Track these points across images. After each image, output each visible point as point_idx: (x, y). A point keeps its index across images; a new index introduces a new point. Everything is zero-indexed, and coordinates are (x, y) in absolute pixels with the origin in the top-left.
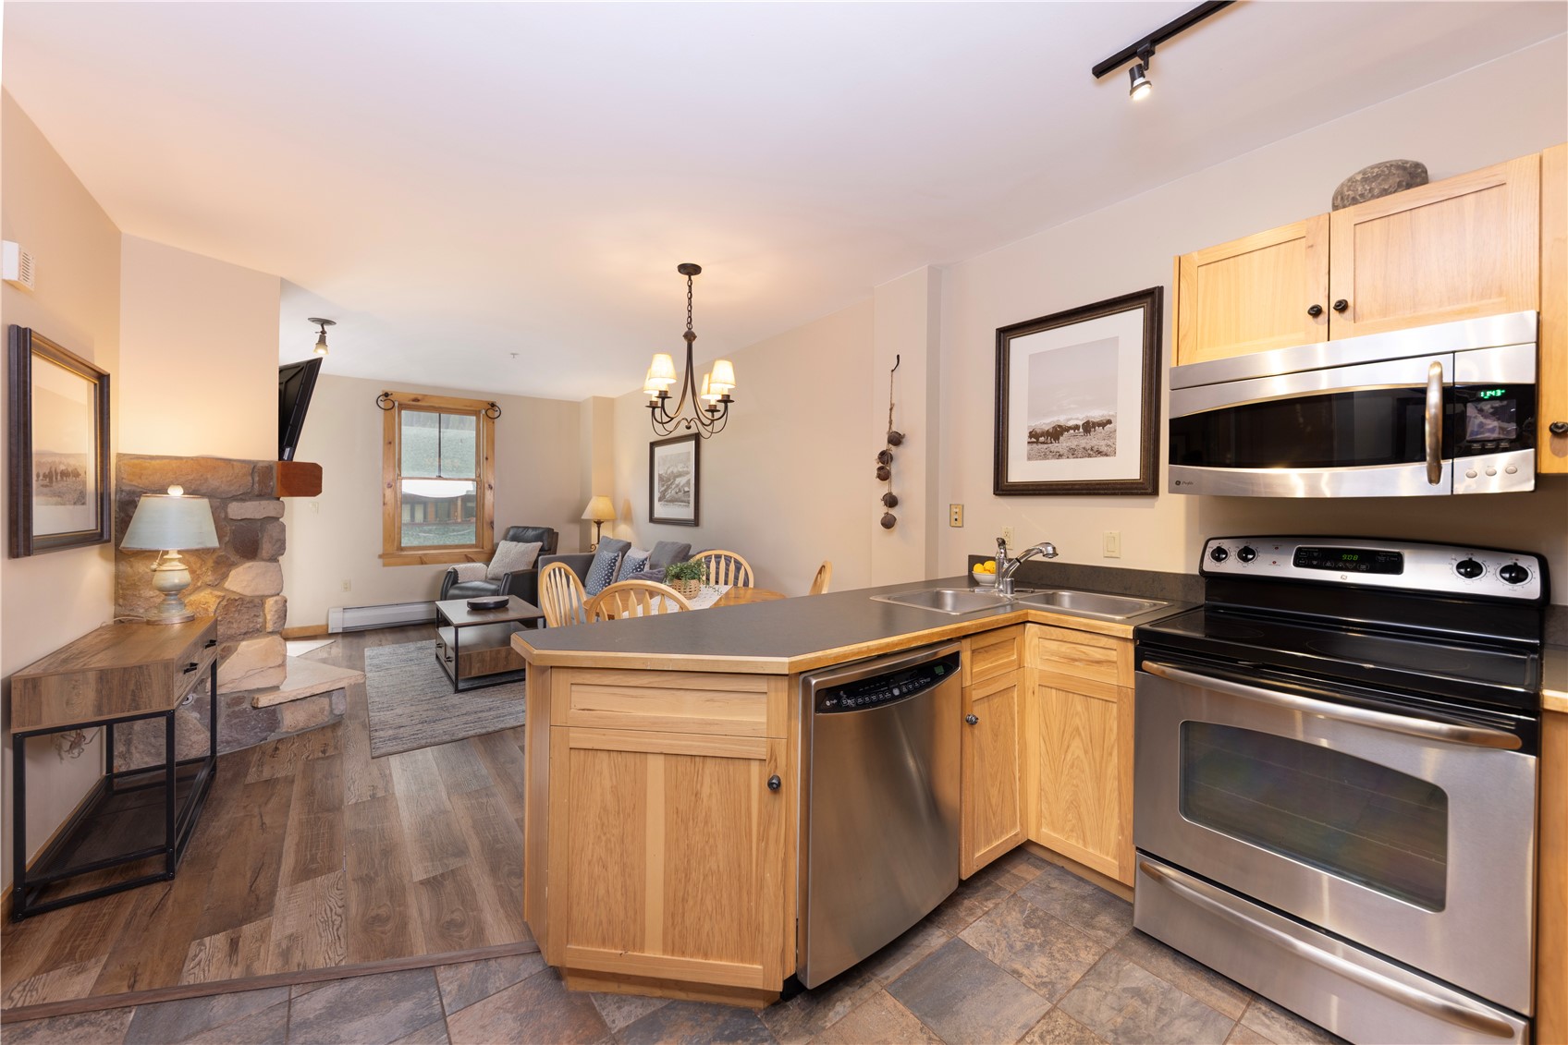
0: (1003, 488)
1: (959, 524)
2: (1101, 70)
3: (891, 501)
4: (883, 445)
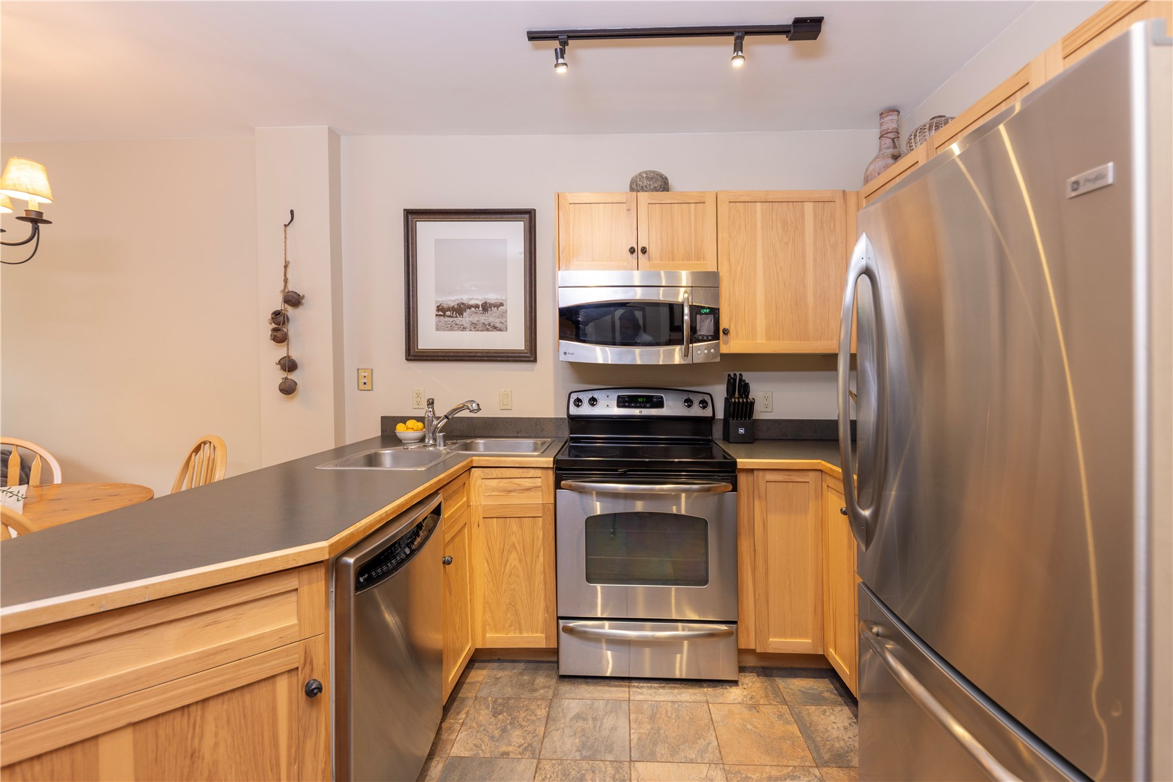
0: (414, 354)
1: (367, 387)
2: (534, 36)
3: (289, 365)
4: (278, 305)
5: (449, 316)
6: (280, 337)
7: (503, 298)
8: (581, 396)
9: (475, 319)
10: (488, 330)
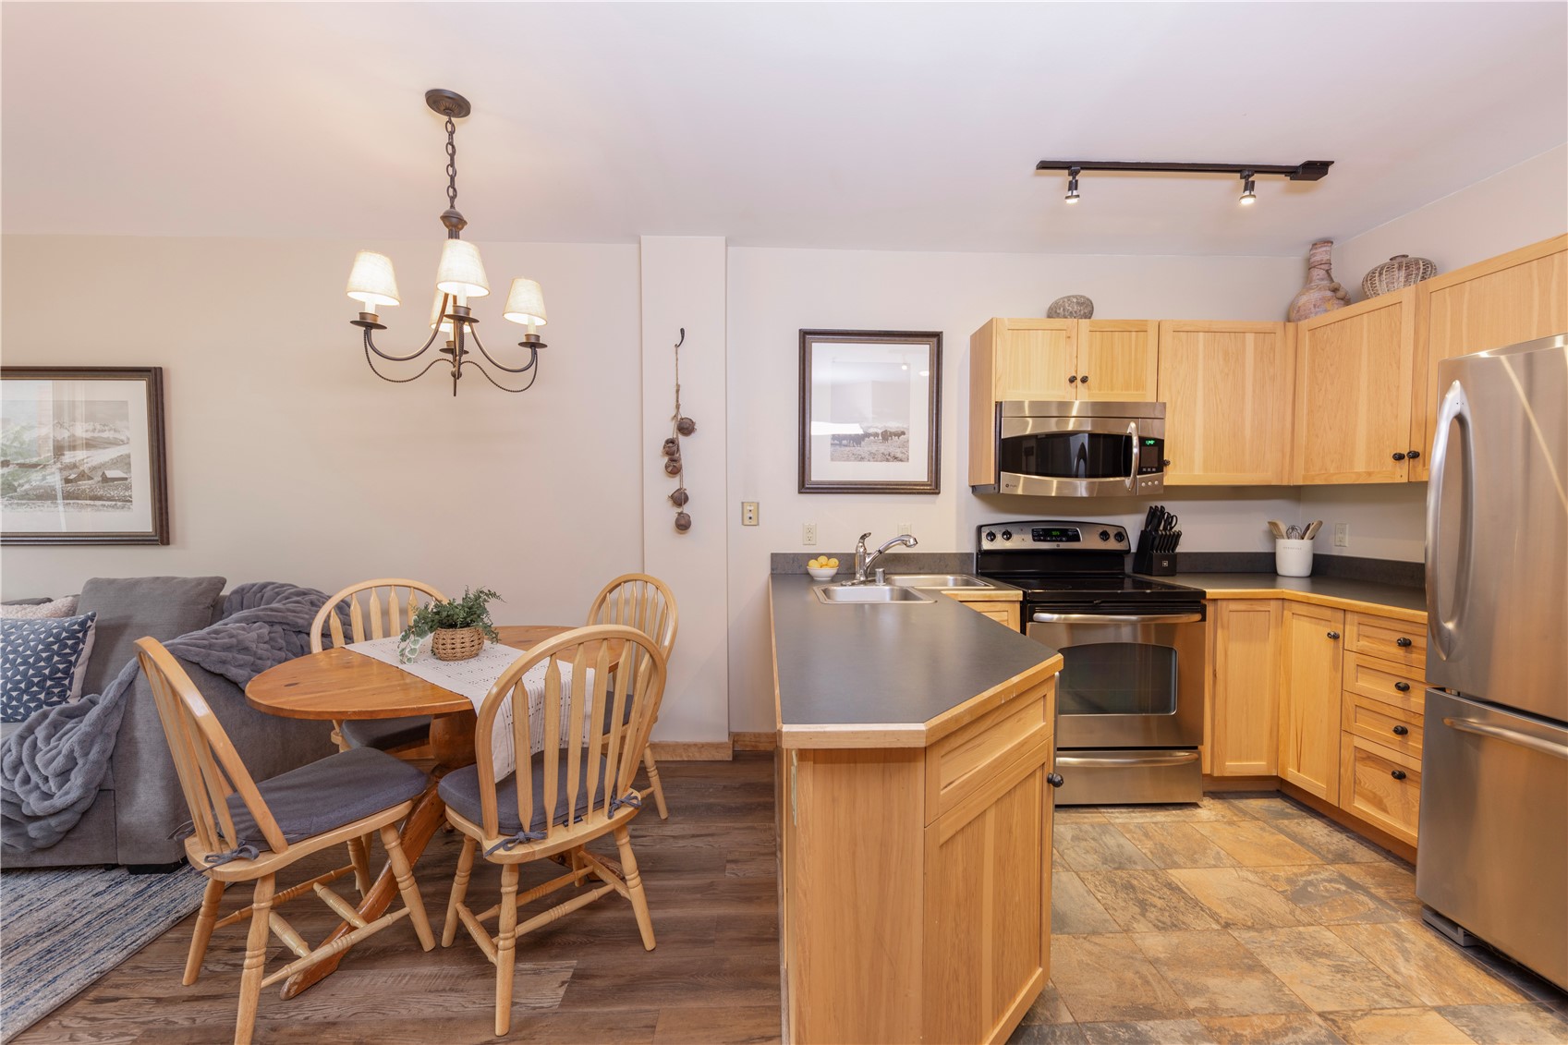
0: (806, 486)
1: (752, 521)
3: (679, 499)
5: (846, 446)
6: (674, 468)
7: (905, 426)
8: (994, 530)
9: (874, 448)
10: (888, 460)
